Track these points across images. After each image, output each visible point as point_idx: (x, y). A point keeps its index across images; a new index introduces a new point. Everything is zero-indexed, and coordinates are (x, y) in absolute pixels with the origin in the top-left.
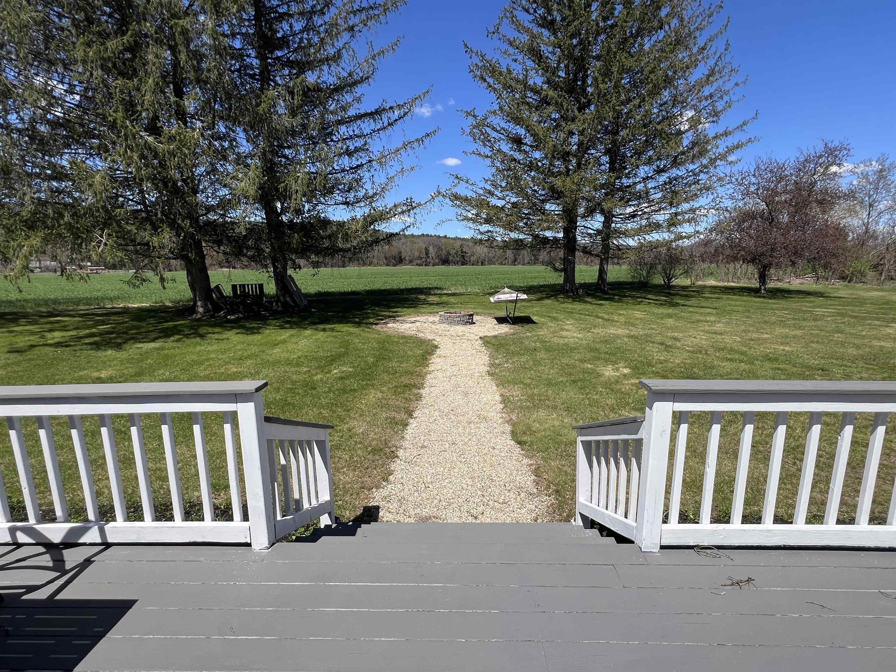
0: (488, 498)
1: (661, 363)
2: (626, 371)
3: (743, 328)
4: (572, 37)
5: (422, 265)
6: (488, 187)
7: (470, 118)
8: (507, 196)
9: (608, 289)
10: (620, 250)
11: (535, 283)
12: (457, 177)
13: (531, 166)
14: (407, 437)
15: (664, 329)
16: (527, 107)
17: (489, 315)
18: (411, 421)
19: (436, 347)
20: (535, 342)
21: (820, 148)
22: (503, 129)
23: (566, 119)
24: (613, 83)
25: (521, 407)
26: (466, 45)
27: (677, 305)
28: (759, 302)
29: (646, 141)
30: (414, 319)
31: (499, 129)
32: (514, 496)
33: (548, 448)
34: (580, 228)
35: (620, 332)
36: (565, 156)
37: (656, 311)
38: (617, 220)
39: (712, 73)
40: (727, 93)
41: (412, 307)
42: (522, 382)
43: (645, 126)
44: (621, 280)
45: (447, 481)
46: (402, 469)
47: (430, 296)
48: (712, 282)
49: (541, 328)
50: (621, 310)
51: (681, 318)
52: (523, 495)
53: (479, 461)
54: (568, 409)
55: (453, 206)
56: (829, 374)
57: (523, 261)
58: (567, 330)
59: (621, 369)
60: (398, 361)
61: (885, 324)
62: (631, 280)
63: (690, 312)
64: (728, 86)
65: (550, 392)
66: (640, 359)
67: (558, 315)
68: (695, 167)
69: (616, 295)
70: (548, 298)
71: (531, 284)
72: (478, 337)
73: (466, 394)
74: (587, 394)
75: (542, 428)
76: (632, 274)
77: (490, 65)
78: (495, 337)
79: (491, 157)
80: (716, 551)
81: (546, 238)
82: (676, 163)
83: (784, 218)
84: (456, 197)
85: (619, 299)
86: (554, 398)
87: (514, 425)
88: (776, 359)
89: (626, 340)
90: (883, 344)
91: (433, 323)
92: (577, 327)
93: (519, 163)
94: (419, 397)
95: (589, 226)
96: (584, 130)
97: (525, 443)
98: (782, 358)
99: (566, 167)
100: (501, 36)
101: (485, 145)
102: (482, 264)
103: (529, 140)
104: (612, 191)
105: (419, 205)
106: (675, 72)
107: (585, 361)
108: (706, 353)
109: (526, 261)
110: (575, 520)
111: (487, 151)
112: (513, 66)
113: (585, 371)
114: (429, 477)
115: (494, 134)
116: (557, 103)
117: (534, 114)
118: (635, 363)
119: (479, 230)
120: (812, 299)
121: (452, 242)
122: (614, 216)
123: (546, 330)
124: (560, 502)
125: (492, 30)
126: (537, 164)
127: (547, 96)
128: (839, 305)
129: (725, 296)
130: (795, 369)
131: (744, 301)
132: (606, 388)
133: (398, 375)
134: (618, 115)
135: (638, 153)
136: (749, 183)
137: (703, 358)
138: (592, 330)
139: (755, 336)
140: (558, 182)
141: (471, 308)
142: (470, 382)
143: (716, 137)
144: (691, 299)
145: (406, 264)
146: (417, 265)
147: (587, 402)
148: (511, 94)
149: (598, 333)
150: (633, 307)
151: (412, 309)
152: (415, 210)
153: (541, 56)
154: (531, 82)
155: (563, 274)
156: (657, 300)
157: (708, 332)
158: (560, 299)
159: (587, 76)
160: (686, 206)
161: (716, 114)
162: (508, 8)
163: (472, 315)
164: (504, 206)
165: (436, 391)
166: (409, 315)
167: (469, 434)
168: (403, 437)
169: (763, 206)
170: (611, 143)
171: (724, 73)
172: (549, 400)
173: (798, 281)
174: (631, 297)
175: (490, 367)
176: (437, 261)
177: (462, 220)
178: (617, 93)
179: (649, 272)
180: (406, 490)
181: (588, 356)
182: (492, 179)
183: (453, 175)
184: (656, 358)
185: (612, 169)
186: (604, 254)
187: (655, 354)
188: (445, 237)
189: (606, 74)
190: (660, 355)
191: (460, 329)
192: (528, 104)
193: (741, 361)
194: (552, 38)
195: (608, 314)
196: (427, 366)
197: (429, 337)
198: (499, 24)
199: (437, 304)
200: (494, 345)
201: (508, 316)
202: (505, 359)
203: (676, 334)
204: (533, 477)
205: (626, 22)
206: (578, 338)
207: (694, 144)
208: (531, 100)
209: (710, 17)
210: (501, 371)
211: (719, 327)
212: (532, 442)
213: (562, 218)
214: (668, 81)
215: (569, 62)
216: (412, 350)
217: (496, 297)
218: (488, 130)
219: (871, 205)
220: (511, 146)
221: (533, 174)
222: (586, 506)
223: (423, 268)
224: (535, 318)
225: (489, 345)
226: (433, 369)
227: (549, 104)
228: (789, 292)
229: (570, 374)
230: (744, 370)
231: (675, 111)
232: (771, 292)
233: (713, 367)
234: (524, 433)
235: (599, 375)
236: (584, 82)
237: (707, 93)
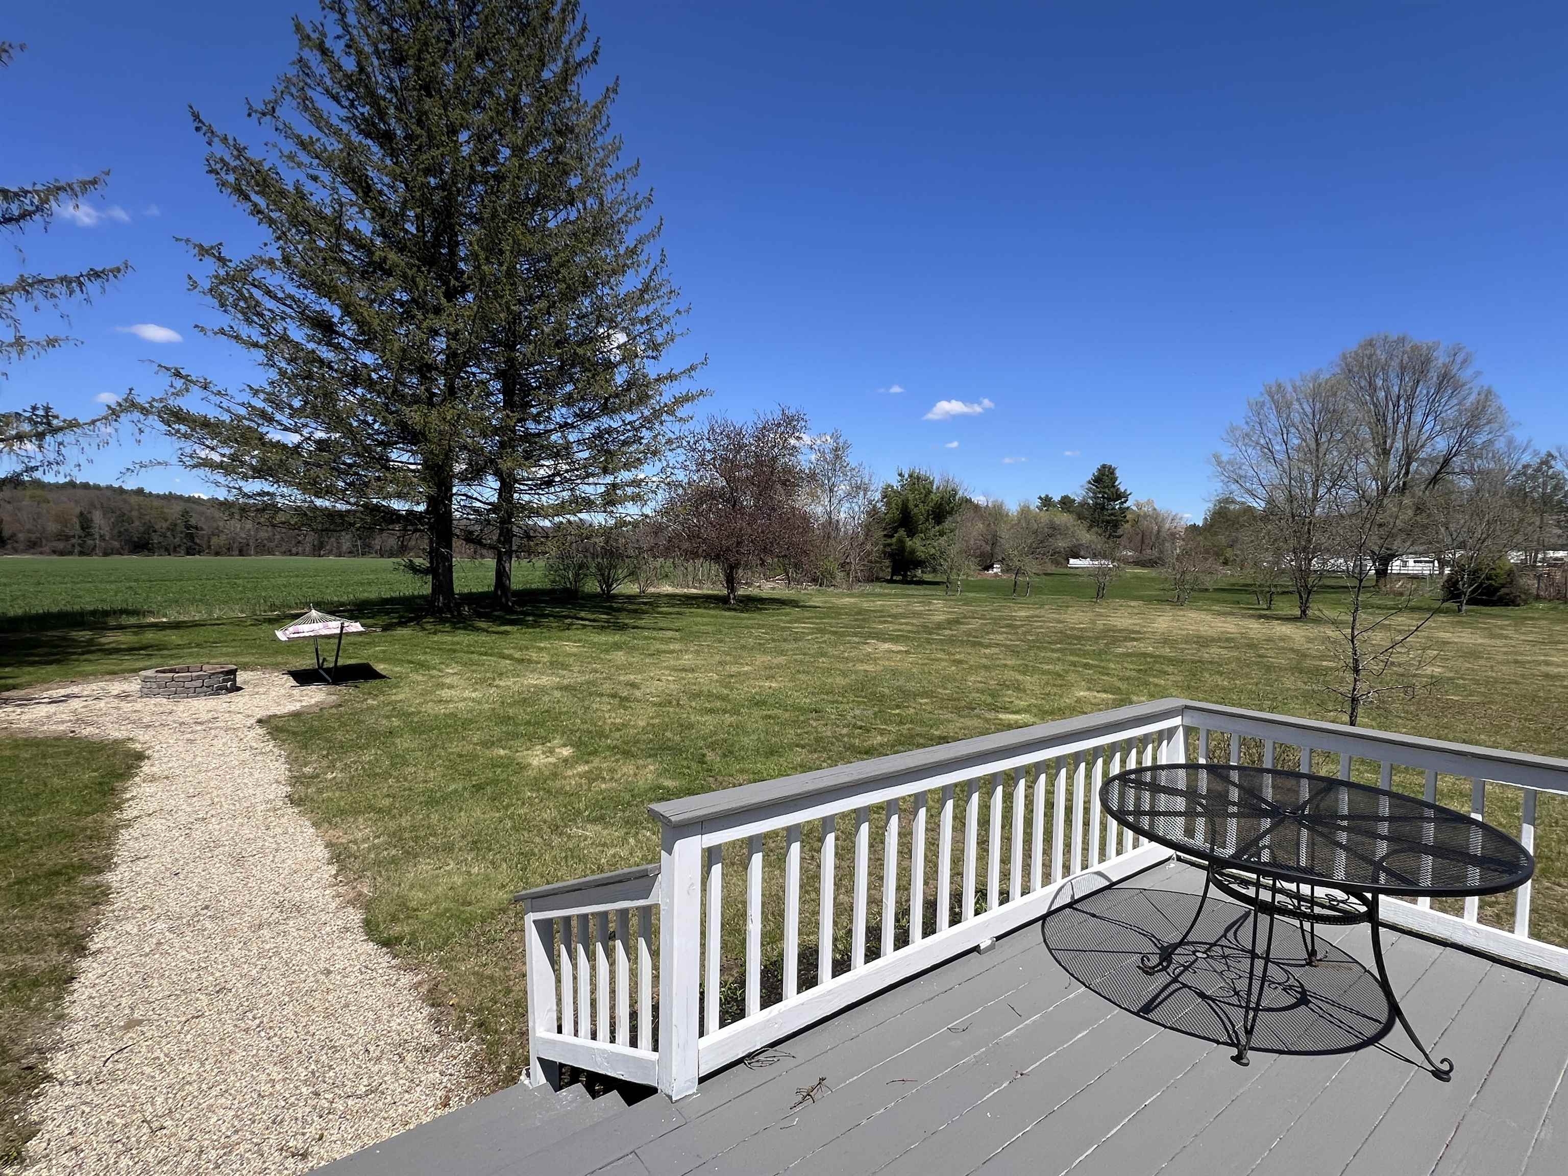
0: (330, 1096)
1: (619, 730)
2: (566, 752)
3: (717, 658)
4: (427, 172)
5: (70, 553)
6: (259, 403)
7: (209, 261)
8: (306, 426)
9: (514, 603)
10: (529, 538)
11: (372, 594)
12: (178, 374)
13: (355, 378)
14: (76, 1011)
15: (613, 670)
16: (343, 269)
17: (276, 667)
18: (84, 964)
19: (140, 757)
20: (388, 717)
21: (778, 416)
22: (292, 298)
23: (423, 307)
24: (505, 268)
25: (378, 863)
26: (196, 117)
27: (623, 628)
28: (731, 618)
29: (561, 368)
30: (63, 692)
31: (280, 295)
32: (391, 1068)
33: (448, 938)
34: (459, 498)
35: (545, 680)
36: (425, 370)
37: (596, 640)
38: (522, 487)
39: (646, 289)
40: (667, 320)
41: (50, 663)
42: (371, 808)
43: (558, 344)
44: (534, 586)
45: (214, 1092)
46: (68, 1108)
47: (109, 633)
48: (667, 589)
49: (396, 686)
50: (541, 640)
51: (634, 648)
52: (409, 1058)
53: (296, 1015)
54: (475, 845)
55: (169, 434)
56: (823, 717)
57: (338, 548)
58: (451, 687)
59: (557, 750)
60: (22, 810)
61: (862, 640)
62: (549, 587)
63: (646, 638)
64: (667, 312)
65: (435, 817)
66: (585, 726)
67: (428, 657)
68: (634, 418)
69: (529, 615)
70: (402, 624)
71: (366, 595)
72: (253, 721)
73: (239, 860)
74: (506, 808)
75: (431, 897)
76: (552, 577)
77: (258, 171)
78: (296, 715)
79: (265, 347)
80: (771, 1052)
81: (395, 512)
82: (606, 409)
83: (748, 501)
84: (176, 416)
85: (535, 621)
86: (446, 829)
87: (368, 906)
88: (764, 703)
89: (557, 694)
90: (866, 667)
91: (124, 696)
92: (469, 679)
93: (331, 368)
94: (101, 895)
95: (476, 495)
96: (457, 332)
97: (399, 940)
98: (771, 701)
99: (428, 390)
100: (281, 127)
101: (249, 321)
102: (241, 553)
103: (349, 329)
104: (511, 439)
105: (72, 425)
106: (596, 274)
107: (493, 743)
108: (678, 704)
109: (344, 548)
110: (528, 1075)
111: (255, 334)
112: (309, 186)
113: (495, 764)
114: (159, 1100)
115: (269, 303)
116: (405, 276)
117: (358, 285)
118: (578, 734)
119: (240, 489)
120: (788, 610)
121: (156, 503)
122: (516, 481)
123: (407, 689)
124: (491, 1045)
125: (260, 107)
126: (370, 376)
127: (385, 259)
128: (816, 618)
129: (687, 610)
130: (787, 715)
131: (712, 616)
132: (538, 791)
133: (24, 847)
134: (514, 318)
135: (550, 385)
136: (704, 449)
137: (675, 713)
138: (497, 682)
139: (734, 669)
140: (414, 416)
141: (227, 655)
142: (246, 831)
143: (658, 380)
144: (643, 616)
145: (16, 551)
146: (54, 552)
147: (509, 824)
148: (306, 237)
149: (509, 688)
150: (560, 634)
151: (54, 667)
152: (60, 437)
153: (369, 186)
154: (350, 226)
155: (430, 577)
156: (594, 620)
157: (675, 669)
158: (428, 626)
159: (457, 244)
160: (625, 476)
161: (656, 347)
162: (295, 80)
163: (233, 672)
164: (298, 446)
165: (149, 869)
166: (44, 681)
167: (260, 956)
168: (61, 1017)
169: (721, 483)
170: (505, 362)
171: (661, 293)
172: (435, 835)
173: (770, 585)
174: (555, 617)
175: (293, 785)
176: (116, 544)
177: (194, 466)
178: (512, 285)
179: (577, 575)
180: (91, 1161)
181: (497, 731)
182: (269, 389)
183: (168, 369)
184: (609, 721)
185: (509, 404)
186: (503, 544)
187: (607, 716)
188: (140, 492)
189: (492, 249)
190: (614, 715)
191: (203, 706)
192: (344, 262)
193: (725, 711)
194: (388, 161)
195: (521, 649)
196: (118, 807)
197: (116, 733)
198: (276, 102)
199: (131, 650)
200: (294, 733)
201: (321, 667)
202: (325, 763)
203: (632, 677)
204: (427, 1010)
205: (518, 178)
206: (473, 700)
207: (630, 385)
208: (350, 258)
209: (637, 209)
210: (320, 791)
211: (687, 659)
212: (413, 934)
213: (424, 479)
214: (588, 286)
215: (423, 211)
216: (63, 774)
217: (291, 629)
218: (257, 294)
219: (831, 491)
220: (310, 332)
221: (359, 391)
222: (553, 1043)
223: (74, 562)
224: (380, 667)
225: (283, 736)
226: (136, 813)
227: (389, 273)
228: (762, 600)
229: (469, 774)
230: (730, 725)
231: (601, 331)
232: (741, 602)
233: (691, 726)
234: (394, 919)
235: (522, 767)
236: (453, 253)
237: (642, 314)
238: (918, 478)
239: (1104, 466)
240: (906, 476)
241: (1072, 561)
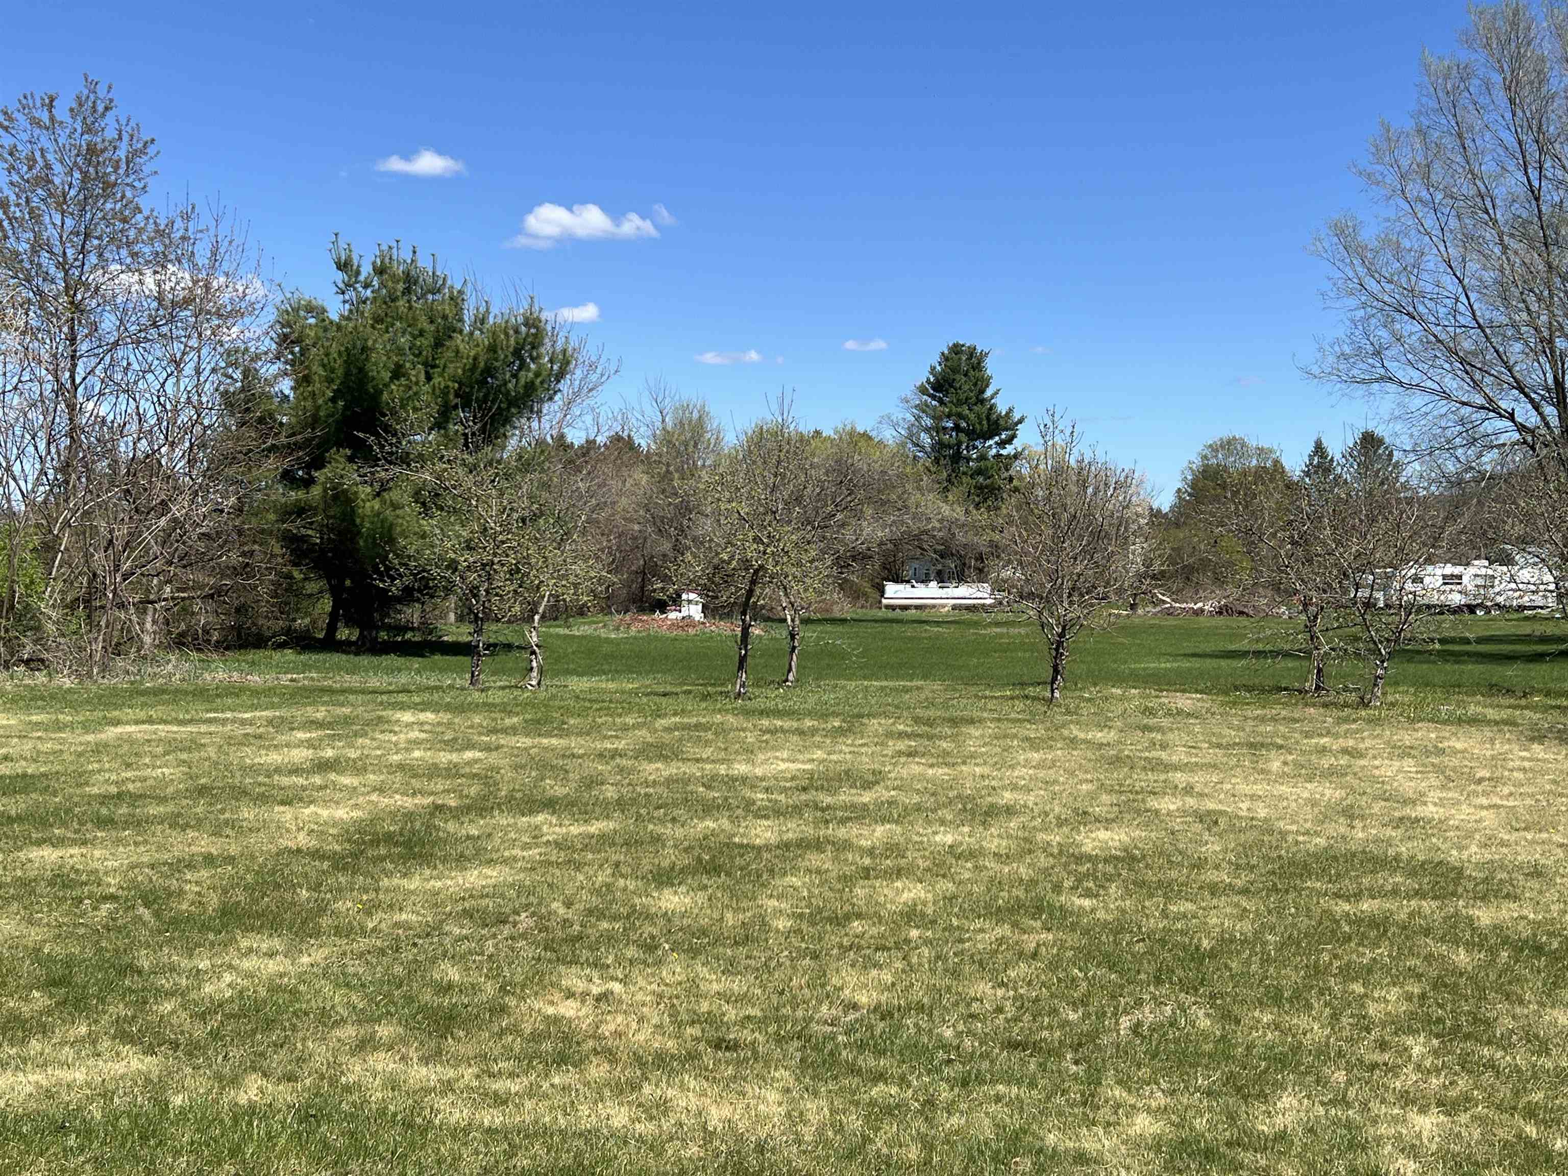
238: (410, 280)
239: (956, 349)
240: (366, 270)
241: (891, 589)
